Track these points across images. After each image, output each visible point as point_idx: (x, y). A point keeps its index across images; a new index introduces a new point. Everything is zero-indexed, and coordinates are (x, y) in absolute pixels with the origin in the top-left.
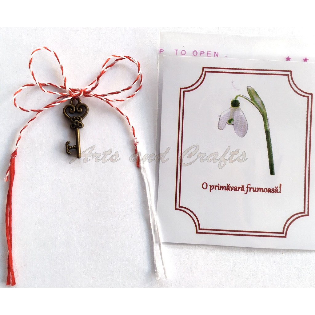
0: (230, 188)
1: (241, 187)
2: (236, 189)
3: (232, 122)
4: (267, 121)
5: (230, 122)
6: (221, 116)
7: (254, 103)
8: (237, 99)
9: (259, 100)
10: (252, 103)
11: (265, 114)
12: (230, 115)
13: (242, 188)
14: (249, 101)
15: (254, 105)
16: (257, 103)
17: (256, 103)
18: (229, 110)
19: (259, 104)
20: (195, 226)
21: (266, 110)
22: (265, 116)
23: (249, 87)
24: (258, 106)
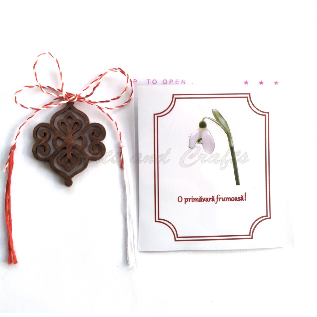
0: (202, 199)
1: (212, 197)
2: (207, 200)
3: (201, 141)
4: (231, 139)
5: (199, 141)
6: (191, 137)
7: (219, 123)
8: (204, 121)
9: (223, 121)
10: (217, 123)
11: (229, 133)
12: (198, 135)
13: (212, 199)
14: (215, 122)
15: (219, 125)
16: (222, 123)
17: (220, 123)
18: (198, 131)
19: (223, 124)
20: (173, 235)
21: (230, 129)
22: (229, 134)
23: (214, 110)
24: (223, 126)
